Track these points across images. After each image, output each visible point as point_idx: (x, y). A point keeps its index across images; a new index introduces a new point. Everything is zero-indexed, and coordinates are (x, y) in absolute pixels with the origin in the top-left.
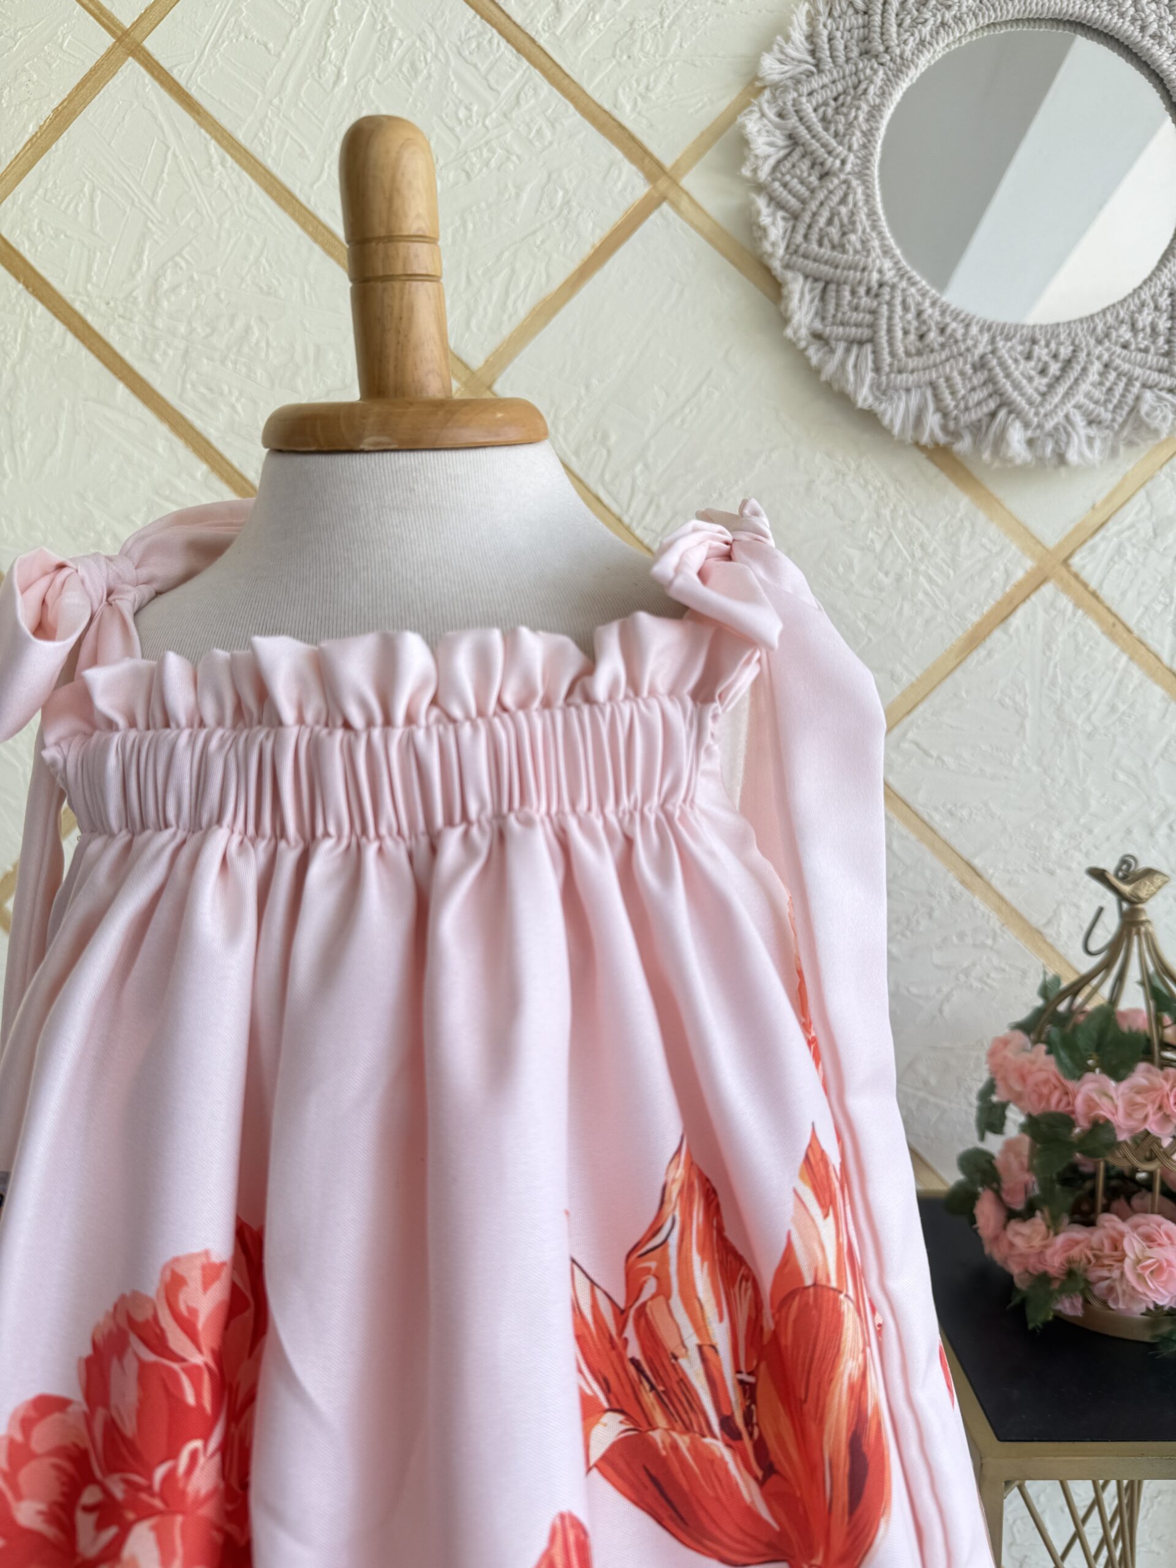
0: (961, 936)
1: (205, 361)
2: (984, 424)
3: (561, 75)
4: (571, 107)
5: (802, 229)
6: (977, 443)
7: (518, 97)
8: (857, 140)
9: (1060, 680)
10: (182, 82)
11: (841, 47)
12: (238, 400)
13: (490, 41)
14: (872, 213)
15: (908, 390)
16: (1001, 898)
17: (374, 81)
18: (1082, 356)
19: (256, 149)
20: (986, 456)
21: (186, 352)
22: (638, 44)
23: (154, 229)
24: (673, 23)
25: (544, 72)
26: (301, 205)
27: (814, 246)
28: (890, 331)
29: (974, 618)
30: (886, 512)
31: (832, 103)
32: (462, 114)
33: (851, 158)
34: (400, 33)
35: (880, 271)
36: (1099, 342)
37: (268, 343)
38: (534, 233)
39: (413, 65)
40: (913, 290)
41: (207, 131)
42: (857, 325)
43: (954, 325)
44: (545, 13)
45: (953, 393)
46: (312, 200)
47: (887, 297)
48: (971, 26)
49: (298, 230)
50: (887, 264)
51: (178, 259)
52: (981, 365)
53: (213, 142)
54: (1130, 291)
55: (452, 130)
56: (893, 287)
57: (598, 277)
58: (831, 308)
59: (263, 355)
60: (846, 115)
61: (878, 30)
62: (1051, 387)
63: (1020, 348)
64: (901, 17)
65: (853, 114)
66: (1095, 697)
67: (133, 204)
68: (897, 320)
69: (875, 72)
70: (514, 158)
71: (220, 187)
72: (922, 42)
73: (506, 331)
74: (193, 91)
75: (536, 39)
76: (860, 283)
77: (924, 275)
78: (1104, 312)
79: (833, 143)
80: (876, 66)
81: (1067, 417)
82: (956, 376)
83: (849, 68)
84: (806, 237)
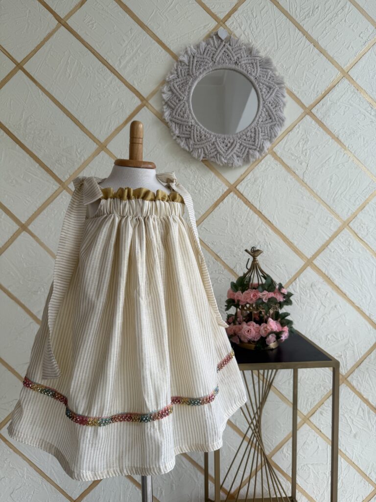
0: (216, 271)
1: (38, 140)
3: (121, 77)
4: (124, 85)
5: (175, 112)
7: (111, 82)
8: (186, 93)
9: (235, 213)
10: (32, 75)
11: (183, 73)
12: (46, 149)
13: (105, 69)
14: (190, 110)
15: (198, 149)
16: (224, 263)
17: (78, 77)
18: (235, 142)
19: (50, 92)
21: (33, 138)
22: (138, 71)
23: (26, 109)
25: (117, 76)
26: (61, 105)
27: (177, 116)
28: (193, 136)
29: (216, 200)
30: (196, 177)
31: (181, 85)
32: (98, 85)
33: (185, 97)
34: (84, 67)
35: (191, 123)
36: (239, 139)
37: (53, 136)
38: (115, 112)
39: (87, 74)
40: (199, 127)
41: (38, 87)
42: (187, 134)
43: (208, 135)
44: (117, 63)
45: (207, 150)
46: (63, 103)
47: (193, 128)
48: (211, 70)
49: (60, 110)
50: (193, 121)
51: (31, 116)
52: (213, 144)
53: (40, 90)
54: (245, 128)
55: (96, 88)
56: (194, 126)
58: (181, 130)
59: (52, 139)
60: (184, 88)
61: (191, 70)
62: (228, 149)
63: (222, 140)
64: (196, 67)
65: (186, 88)
66: (243, 217)
67: (20, 103)
68: (195, 133)
70: (110, 95)
71: (42, 100)
72: (200, 73)
73: (109, 135)
74: (35, 78)
75: (115, 68)
76: (187, 125)
77: (201, 123)
78: (240, 132)
79: (181, 93)
80: (191, 78)
81: (232, 155)
82: (208, 146)
83: (185, 78)
84: (175, 114)
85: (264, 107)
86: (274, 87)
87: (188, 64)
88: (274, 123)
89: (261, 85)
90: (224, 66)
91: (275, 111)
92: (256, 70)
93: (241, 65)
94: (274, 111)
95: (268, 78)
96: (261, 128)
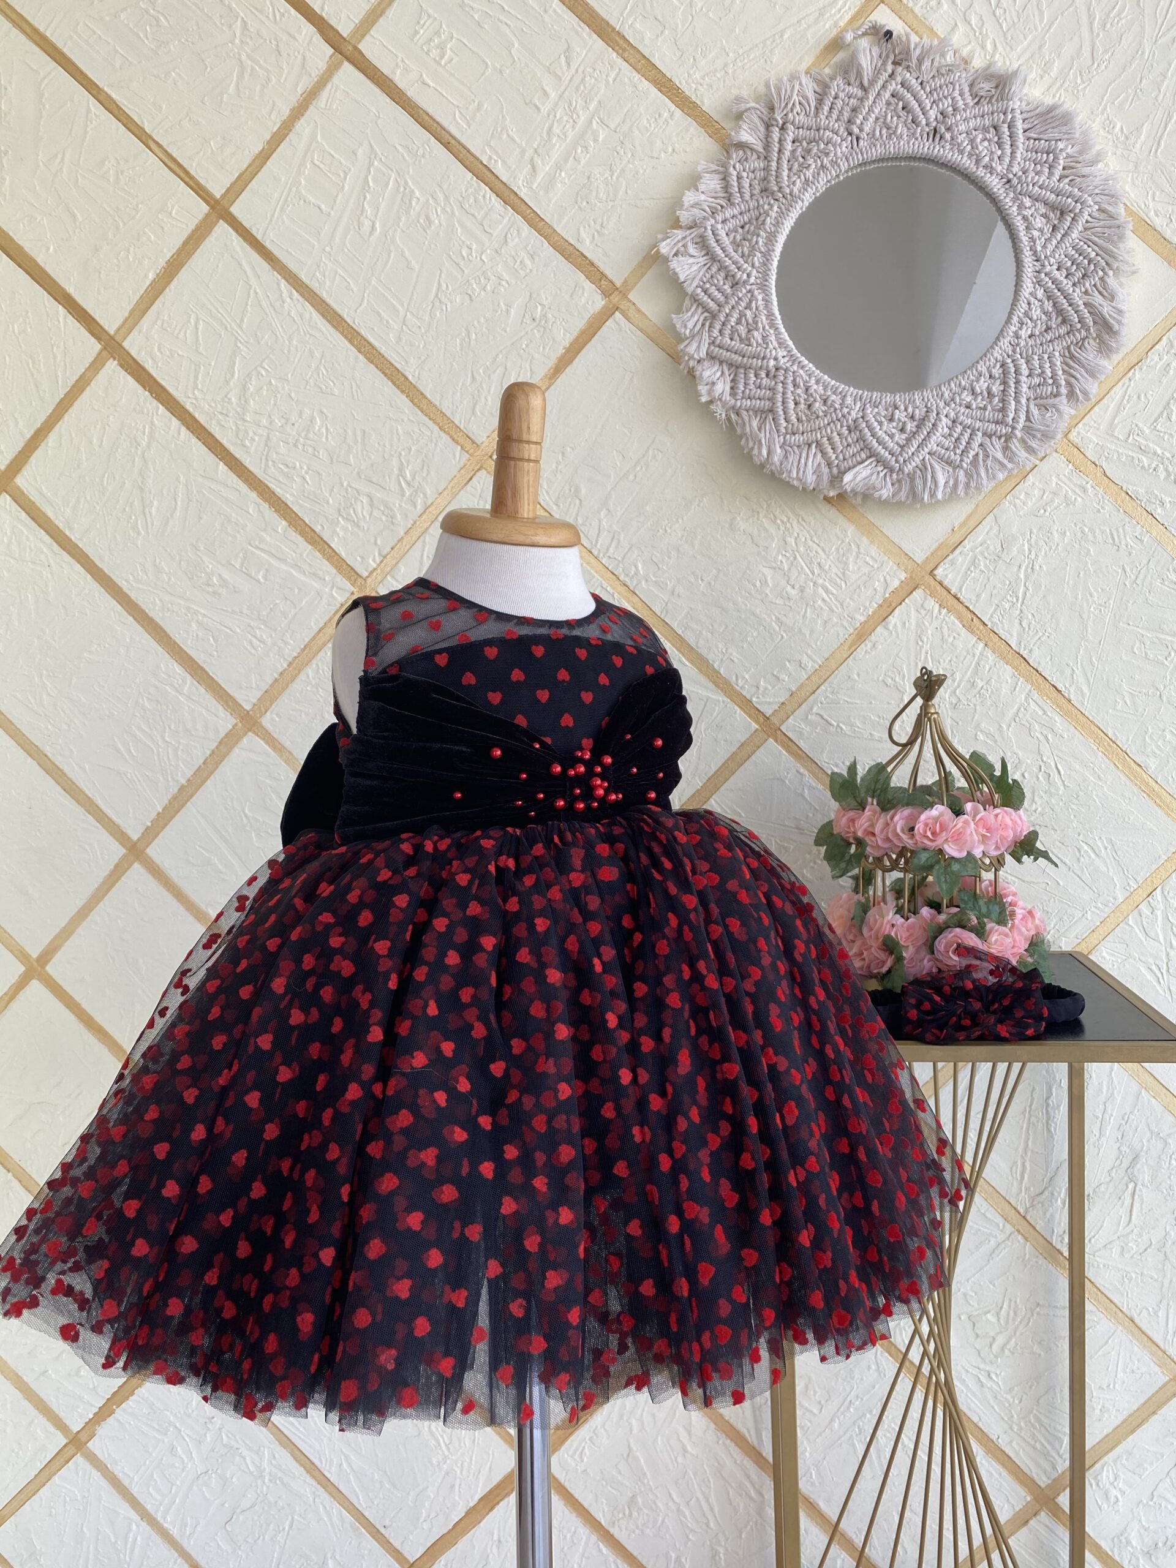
1: (282, 444)
3: (537, 219)
4: (546, 244)
5: (718, 326)
8: (757, 259)
10: (259, 237)
11: (747, 185)
12: (306, 473)
15: (800, 449)
17: (399, 231)
18: (933, 416)
19: (314, 285)
21: (268, 438)
22: (594, 193)
23: (242, 347)
24: (619, 175)
26: (348, 325)
28: (783, 402)
29: (861, 618)
31: (740, 230)
32: (465, 252)
34: (417, 193)
35: (776, 359)
36: (947, 404)
37: (327, 429)
39: (428, 218)
41: (279, 273)
42: (761, 399)
43: (834, 397)
44: (524, 173)
45: (833, 450)
46: (357, 321)
47: (782, 378)
48: (844, 166)
49: (348, 345)
50: (781, 353)
52: (854, 427)
53: (284, 282)
55: (457, 264)
57: (569, 370)
58: (741, 387)
59: (324, 439)
60: (750, 241)
61: (774, 173)
63: (884, 413)
64: (792, 163)
65: (755, 239)
67: (226, 329)
68: (789, 395)
69: (771, 206)
70: (504, 283)
71: (289, 314)
72: (807, 181)
74: (268, 244)
76: (761, 368)
77: (809, 360)
79: (740, 260)
80: (772, 202)
82: (835, 436)
83: (753, 203)
84: (720, 331)
86: (1080, 207)
87: (762, 152)
90: (892, 148)
94: (1076, 296)
96: (1028, 360)
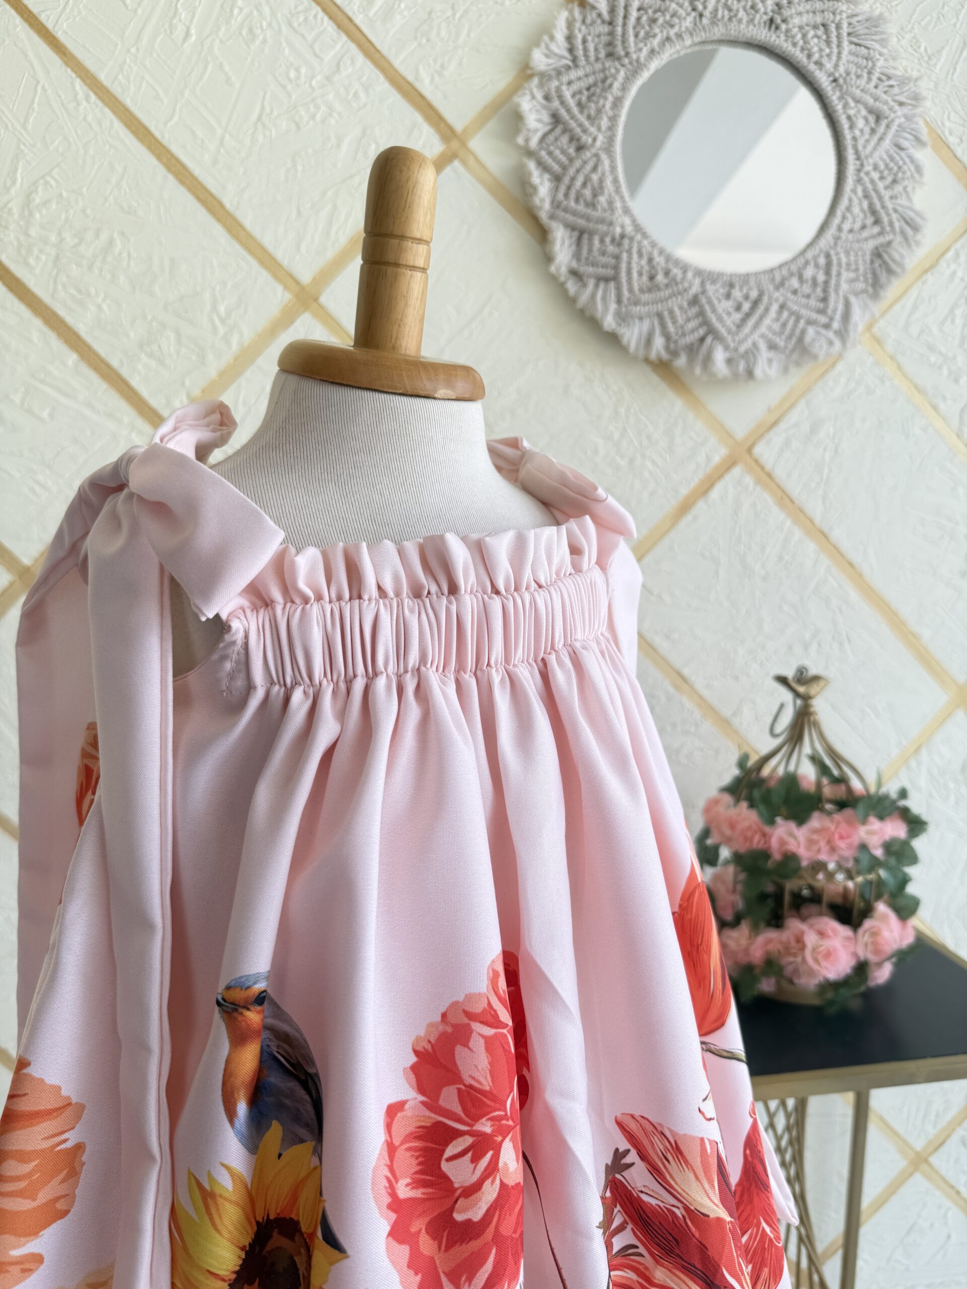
1: (74, 267)
2: (695, 346)
3: (373, 50)
4: (382, 78)
5: (562, 189)
6: (691, 360)
7: (338, 65)
8: (605, 123)
9: (743, 538)
10: (50, 25)
11: (592, 49)
12: (103, 301)
13: (315, 16)
14: (616, 181)
17: (217, 41)
18: (765, 299)
20: (698, 371)
21: (57, 258)
22: (435, 31)
23: (26, 151)
24: (462, 17)
25: (360, 46)
26: (156, 140)
27: (572, 204)
28: (628, 272)
29: (684, 491)
30: (622, 411)
31: (586, 93)
32: (292, 74)
35: (622, 227)
37: (129, 255)
39: (251, 30)
40: (645, 242)
41: (73, 70)
43: (675, 270)
46: (166, 136)
47: (627, 246)
48: (688, 42)
49: (154, 160)
51: (48, 178)
52: (695, 301)
53: (78, 81)
54: (798, 250)
55: (284, 87)
56: (632, 239)
58: (585, 251)
59: (125, 264)
60: (597, 103)
62: (744, 320)
63: (722, 291)
64: (637, 29)
65: (601, 102)
66: (768, 550)
67: (6, 127)
68: (634, 264)
69: (618, 71)
70: (335, 115)
71: (85, 119)
73: (331, 257)
74: (60, 35)
75: (354, 18)
76: (607, 234)
78: (780, 267)
80: (619, 66)
81: (755, 345)
82: (676, 309)
83: (598, 66)
84: (566, 195)
85: (859, 181)
86: (892, 115)
87: (606, 16)
88: (888, 238)
89: (852, 104)
90: (734, 30)
91: (891, 198)
92: (835, 50)
93: (787, 31)
94: (887, 198)
95: (874, 80)
96: (847, 253)
